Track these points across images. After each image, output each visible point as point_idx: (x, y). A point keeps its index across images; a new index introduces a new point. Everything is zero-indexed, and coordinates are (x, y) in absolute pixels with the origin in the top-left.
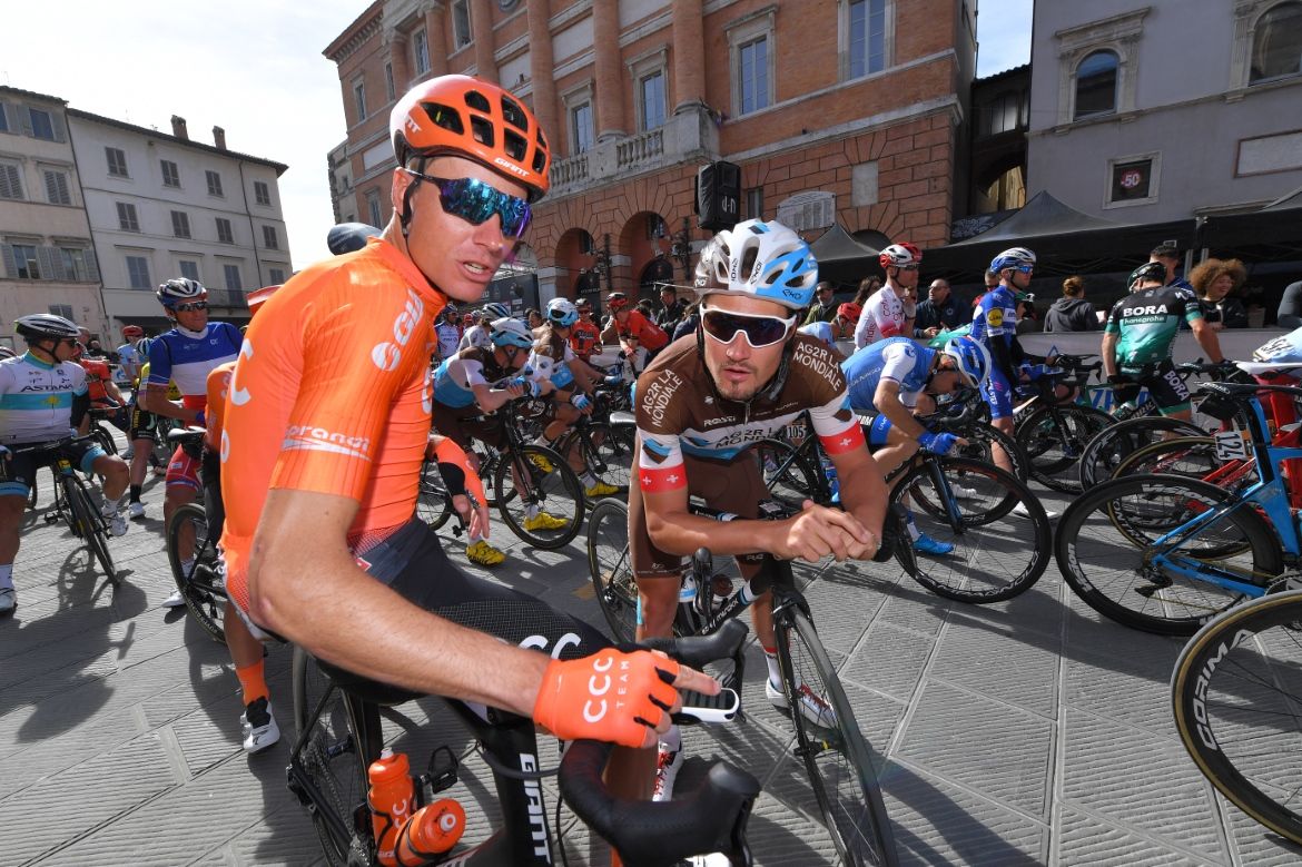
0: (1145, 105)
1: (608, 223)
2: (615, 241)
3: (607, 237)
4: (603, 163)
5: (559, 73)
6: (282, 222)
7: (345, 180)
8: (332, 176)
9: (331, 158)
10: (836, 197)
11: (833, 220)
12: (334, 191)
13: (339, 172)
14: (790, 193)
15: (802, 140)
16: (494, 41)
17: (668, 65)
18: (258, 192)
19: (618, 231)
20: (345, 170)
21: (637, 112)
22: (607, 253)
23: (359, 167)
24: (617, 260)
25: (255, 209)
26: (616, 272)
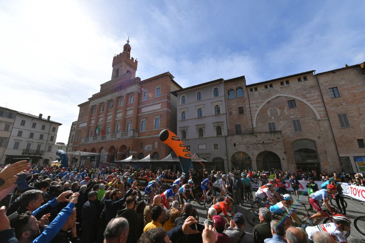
0: (189, 139)
1: (118, 146)
2: (118, 149)
3: (117, 148)
4: (119, 136)
5: (116, 119)
6: (56, 135)
7: (74, 128)
8: (72, 127)
9: (73, 123)
10: (152, 146)
11: (152, 150)
12: (71, 130)
13: (74, 126)
14: (147, 144)
15: (148, 137)
16: (107, 112)
17: (131, 122)
18: (53, 129)
19: (119, 147)
20: (75, 126)
21: (126, 128)
22: (117, 151)
23: (78, 126)
24: (118, 153)
25: (51, 132)
26: (118, 155)
